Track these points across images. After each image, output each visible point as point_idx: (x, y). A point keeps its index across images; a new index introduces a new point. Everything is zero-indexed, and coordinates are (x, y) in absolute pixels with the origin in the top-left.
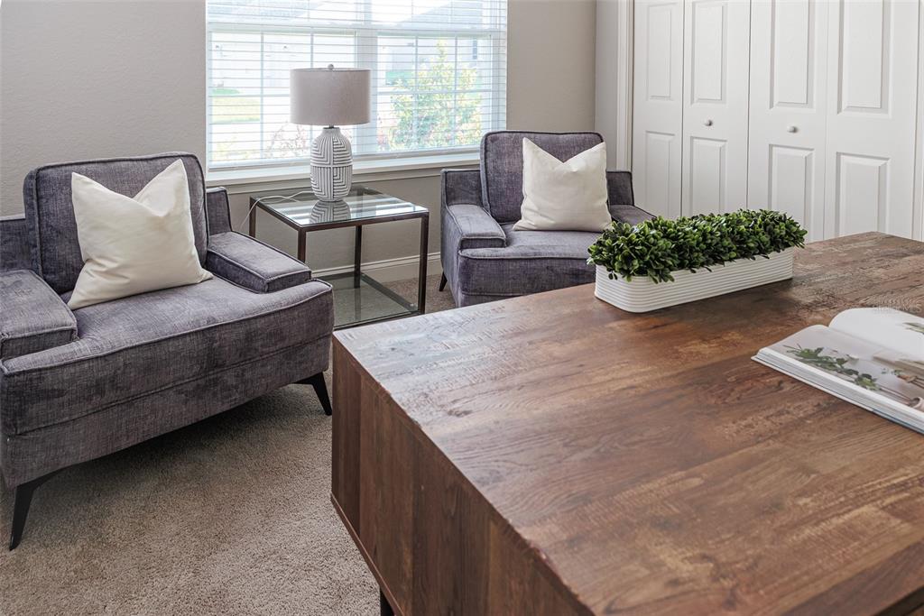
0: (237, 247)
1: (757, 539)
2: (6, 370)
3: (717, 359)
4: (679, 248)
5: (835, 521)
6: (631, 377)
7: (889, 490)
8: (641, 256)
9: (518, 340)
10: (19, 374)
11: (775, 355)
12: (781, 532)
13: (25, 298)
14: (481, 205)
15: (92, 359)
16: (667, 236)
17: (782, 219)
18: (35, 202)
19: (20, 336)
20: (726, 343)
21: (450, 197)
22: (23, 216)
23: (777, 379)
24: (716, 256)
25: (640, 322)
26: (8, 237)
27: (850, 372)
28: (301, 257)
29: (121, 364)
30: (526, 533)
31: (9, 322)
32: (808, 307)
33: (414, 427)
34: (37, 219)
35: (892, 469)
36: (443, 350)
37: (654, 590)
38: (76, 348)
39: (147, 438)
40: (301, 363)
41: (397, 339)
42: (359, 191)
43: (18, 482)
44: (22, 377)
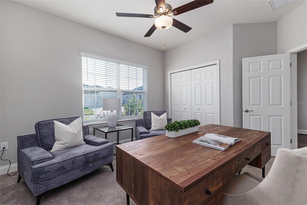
0: (91, 138)
1: (193, 165)
2: (34, 168)
3: (186, 143)
4: (180, 126)
5: (204, 161)
6: (172, 147)
7: (212, 157)
8: (173, 127)
9: (152, 143)
10: (38, 168)
11: (196, 141)
12: (196, 164)
13: (37, 152)
14: (143, 126)
15: (57, 163)
16: (178, 124)
17: (197, 120)
18: (38, 130)
19: (37, 160)
20: (188, 141)
21: (137, 125)
22: (35, 133)
23: (196, 145)
24: (186, 127)
25: (174, 139)
26: (31, 138)
27: (207, 142)
28: (106, 138)
29: (64, 164)
30: (155, 169)
31: (34, 157)
32: (201, 135)
33: (134, 158)
34: (39, 134)
35: (213, 154)
36: (138, 146)
37: (177, 173)
38: (53, 161)
39: (71, 181)
40: (107, 160)
41: (129, 145)
42: (118, 125)
43: (37, 195)
44: (38, 169)
